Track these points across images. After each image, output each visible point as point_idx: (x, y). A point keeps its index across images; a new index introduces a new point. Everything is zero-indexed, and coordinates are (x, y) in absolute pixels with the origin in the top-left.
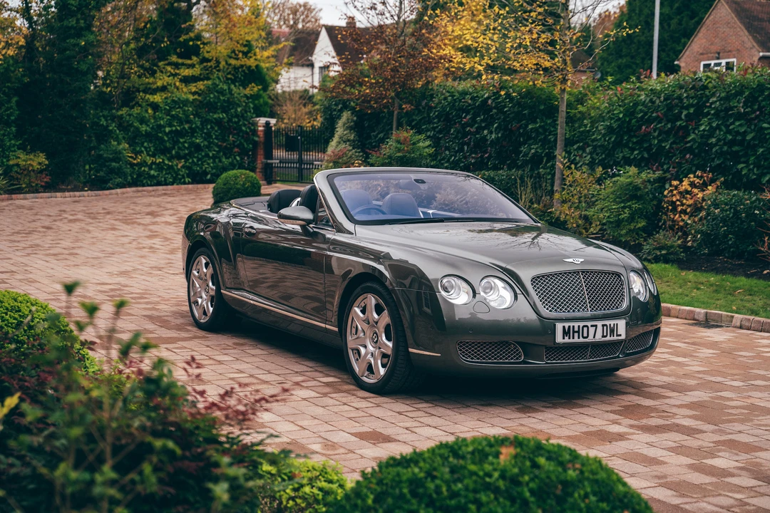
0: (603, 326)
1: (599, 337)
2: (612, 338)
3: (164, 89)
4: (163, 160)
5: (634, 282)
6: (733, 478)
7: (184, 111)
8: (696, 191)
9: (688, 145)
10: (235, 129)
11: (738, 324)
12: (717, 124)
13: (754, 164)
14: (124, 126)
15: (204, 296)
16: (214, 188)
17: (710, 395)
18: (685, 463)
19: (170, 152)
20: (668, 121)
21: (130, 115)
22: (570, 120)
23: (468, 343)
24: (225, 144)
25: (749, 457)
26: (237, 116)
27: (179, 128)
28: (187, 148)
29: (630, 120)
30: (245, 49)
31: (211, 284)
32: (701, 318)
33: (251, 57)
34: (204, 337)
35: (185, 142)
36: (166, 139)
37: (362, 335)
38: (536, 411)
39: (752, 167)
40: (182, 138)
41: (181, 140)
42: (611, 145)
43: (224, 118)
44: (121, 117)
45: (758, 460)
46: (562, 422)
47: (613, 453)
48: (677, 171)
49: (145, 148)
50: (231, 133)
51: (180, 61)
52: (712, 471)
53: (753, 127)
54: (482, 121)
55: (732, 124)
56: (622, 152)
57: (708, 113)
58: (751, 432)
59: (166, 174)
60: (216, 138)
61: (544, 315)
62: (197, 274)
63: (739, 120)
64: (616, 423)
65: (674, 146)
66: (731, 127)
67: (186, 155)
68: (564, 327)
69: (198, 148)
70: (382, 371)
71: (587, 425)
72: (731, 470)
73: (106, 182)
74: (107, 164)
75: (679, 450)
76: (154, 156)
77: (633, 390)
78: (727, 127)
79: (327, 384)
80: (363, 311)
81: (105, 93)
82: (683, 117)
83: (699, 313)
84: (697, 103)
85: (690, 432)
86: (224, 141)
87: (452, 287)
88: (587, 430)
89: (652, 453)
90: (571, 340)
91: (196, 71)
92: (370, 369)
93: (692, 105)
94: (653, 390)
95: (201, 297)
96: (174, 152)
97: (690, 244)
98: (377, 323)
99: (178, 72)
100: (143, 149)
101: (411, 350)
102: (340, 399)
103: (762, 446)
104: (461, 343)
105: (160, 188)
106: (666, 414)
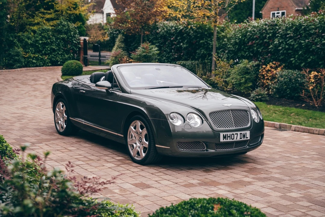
0: (240, 134)
1: (238, 139)
2: (244, 139)
3: (38, 24)
4: (39, 55)
5: (253, 114)
6: (300, 202)
7: (48, 34)
8: (273, 70)
9: (269, 50)
10: (70, 42)
11: (294, 129)
12: (282, 41)
13: (297, 58)
14: (20, 40)
15: (62, 120)
16: (62, 68)
17: (286, 163)
18: (278, 195)
19: (41, 51)
20: (261, 40)
21: (23, 35)
22: (218, 39)
23: (182, 142)
24: (66, 49)
25: (305, 192)
26: (71, 36)
27: (45, 41)
28: (49, 50)
29: (245, 39)
30: (74, 6)
31: (65, 115)
32: (278, 126)
33: (77, 10)
34: (62, 138)
35: (48, 48)
36: (40, 46)
37: (134, 138)
38: (211, 171)
39: (296, 59)
40: (47, 46)
41: (47, 47)
42: (236, 50)
43: (65, 37)
44: (19, 36)
45: (309, 193)
46: (224, 176)
47: (247, 191)
48: (265, 61)
49: (31, 50)
50: (68, 44)
51: (45, 11)
52: (290, 199)
53: (297, 42)
54: (180, 39)
55: (288, 41)
56: (241, 53)
57: (278, 36)
58: (304, 180)
59: (40, 62)
60: (62, 46)
61: (215, 130)
62: (58, 110)
63: (291, 39)
64: (247, 177)
65: (263, 50)
66: (288, 42)
67: (49, 53)
68: (224, 135)
69: (54, 50)
70: (144, 155)
71: (235, 178)
72: (299, 198)
73: (13, 65)
74: (13, 57)
75: (275, 189)
76: (34, 54)
77: (252, 161)
78: (286, 42)
79: (119, 160)
80: (135, 128)
81: (11, 25)
82: (267, 38)
83: (277, 124)
84: (273, 32)
85: (279, 180)
86: (65, 47)
87: (175, 118)
88: (235, 180)
89: (264, 190)
90: (227, 140)
91: (52, 16)
92: (138, 153)
93: (271, 33)
94: (261, 161)
95: (60, 120)
96: (43, 52)
97: (270, 93)
98: (141, 133)
99: (44, 16)
100: (29, 51)
101: (157, 145)
102: (125, 167)
103: (310, 186)
104: (179, 142)
105: (38, 68)
106: (268, 172)
